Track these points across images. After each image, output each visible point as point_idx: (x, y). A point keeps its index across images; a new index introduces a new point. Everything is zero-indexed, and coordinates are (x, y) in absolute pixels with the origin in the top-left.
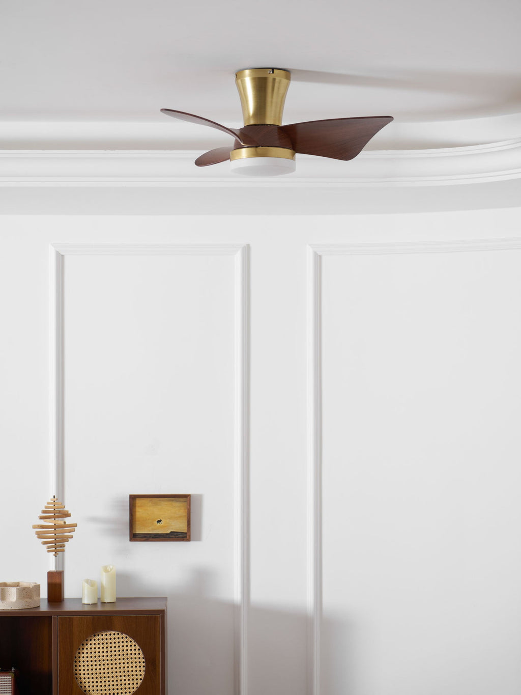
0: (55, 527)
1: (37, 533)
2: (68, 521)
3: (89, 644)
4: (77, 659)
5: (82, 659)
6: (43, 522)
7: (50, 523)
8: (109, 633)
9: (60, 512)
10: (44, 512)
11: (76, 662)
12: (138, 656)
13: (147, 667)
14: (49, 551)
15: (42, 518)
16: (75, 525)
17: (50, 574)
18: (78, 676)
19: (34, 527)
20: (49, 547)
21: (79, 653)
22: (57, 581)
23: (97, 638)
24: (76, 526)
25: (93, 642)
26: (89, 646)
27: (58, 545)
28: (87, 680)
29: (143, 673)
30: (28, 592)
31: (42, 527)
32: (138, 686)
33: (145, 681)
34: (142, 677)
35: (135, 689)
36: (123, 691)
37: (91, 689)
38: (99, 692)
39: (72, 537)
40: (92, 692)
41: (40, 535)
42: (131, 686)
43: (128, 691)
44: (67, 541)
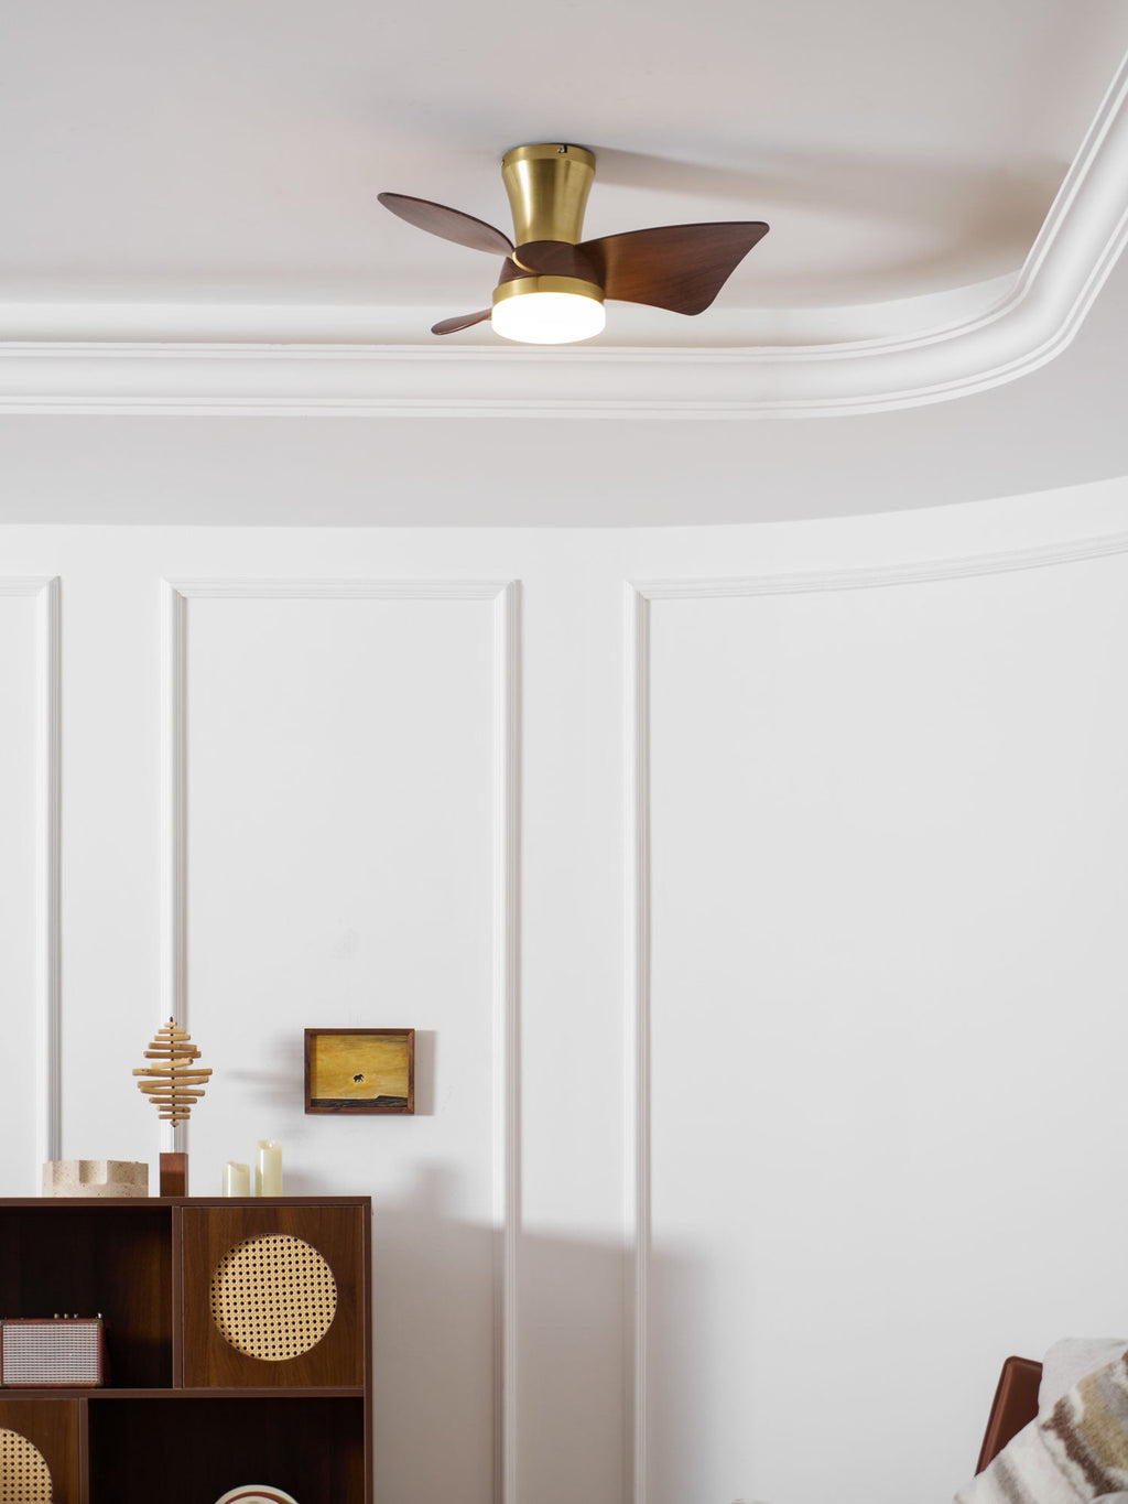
0: (174, 1074)
1: (141, 1084)
2: (197, 1065)
3: (237, 1258)
4: (216, 1285)
5: (224, 1285)
6: (149, 1064)
7: (164, 1064)
8: (273, 1238)
9: (181, 1048)
10: (153, 1046)
11: (213, 1289)
12: (323, 1280)
13: (340, 1300)
14: (162, 1117)
15: (149, 1056)
16: (209, 1072)
17: (165, 1158)
18: (217, 1315)
19: (136, 1073)
20: (162, 1109)
21: (220, 1274)
22: (177, 1169)
23: (251, 1247)
24: (211, 1074)
25: (243, 1254)
26: (237, 1262)
27: (177, 1107)
28: (233, 1323)
29: (333, 1311)
30: (127, 1171)
31: (150, 1073)
32: (324, 1332)
33: (335, 1324)
34: (331, 1317)
35: (319, 1338)
36: (298, 1341)
37: (240, 1337)
38: (256, 1344)
39: (202, 1094)
40: (242, 1344)
41: (147, 1088)
42: (312, 1333)
43: (305, 1341)
44: (194, 1102)
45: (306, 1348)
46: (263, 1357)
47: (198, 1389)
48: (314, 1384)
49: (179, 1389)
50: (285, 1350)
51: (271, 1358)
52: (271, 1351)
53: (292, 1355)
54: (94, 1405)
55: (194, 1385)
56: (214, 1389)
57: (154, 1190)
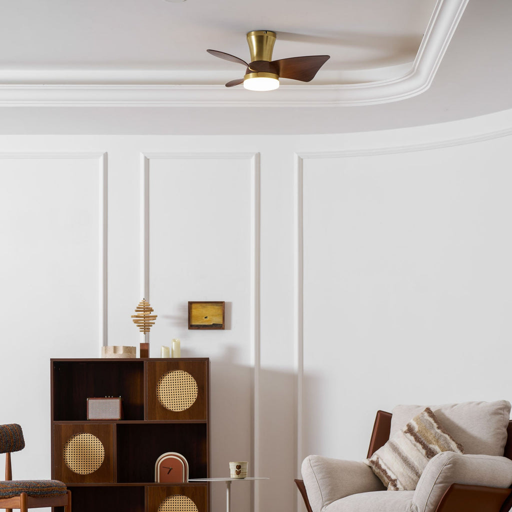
0: (145, 317)
1: (134, 320)
2: (152, 314)
4: (158, 387)
5: (161, 387)
6: (136, 314)
7: (141, 314)
8: (177, 371)
9: (147, 308)
10: (138, 308)
12: (193, 385)
13: (199, 391)
14: (141, 331)
15: (137, 311)
16: (156, 316)
17: (142, 345)
18: (159, 396)
19: (132, 317)
20: (141, 328)
21: (159, 383)
22: (146, 348)
23: (170, 374)
25: (167, 377)
26: (165, 379)
27: (146, 328)
28: (164, 399)
29: (196, 395)
30: (129, 350)
31: (137, 317)
32: (194, 402)
33: (197, 399)
34: (196, 397)
35: (192, 404)
36: (185, 405)
37: (166, 404)
38: (171, 406)
39: (154, 323)
40: (167, 406)
41: (136, 322)
42: (190, 402)
43: (188, 405)
44: (151, 326)
45: (188, 407)
46: (174, 410)
47: (152, 421)
48: (190, 419)
49: (146, 421)
50: (181, 408)
51: (176, 411)
52: (176, 408)
53: (183, 410)
54: (119, 426)
55: (151, 419)
56: (158, 420)
57: (138, 356)
